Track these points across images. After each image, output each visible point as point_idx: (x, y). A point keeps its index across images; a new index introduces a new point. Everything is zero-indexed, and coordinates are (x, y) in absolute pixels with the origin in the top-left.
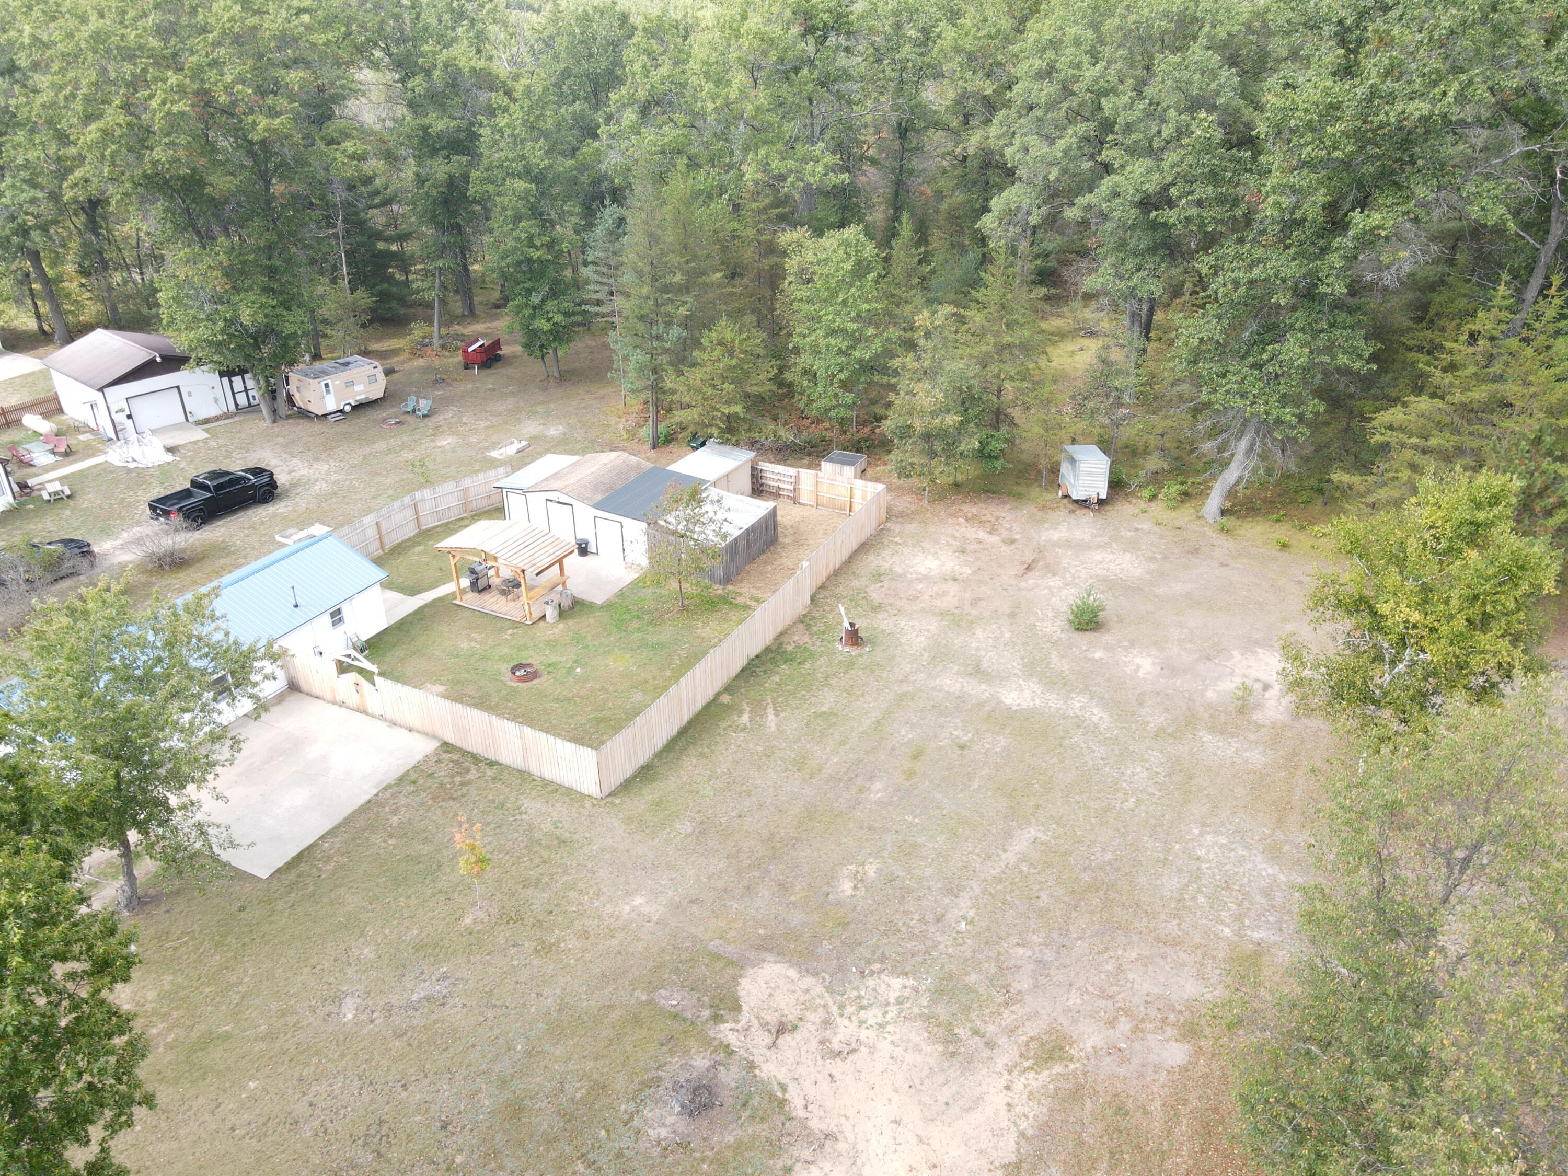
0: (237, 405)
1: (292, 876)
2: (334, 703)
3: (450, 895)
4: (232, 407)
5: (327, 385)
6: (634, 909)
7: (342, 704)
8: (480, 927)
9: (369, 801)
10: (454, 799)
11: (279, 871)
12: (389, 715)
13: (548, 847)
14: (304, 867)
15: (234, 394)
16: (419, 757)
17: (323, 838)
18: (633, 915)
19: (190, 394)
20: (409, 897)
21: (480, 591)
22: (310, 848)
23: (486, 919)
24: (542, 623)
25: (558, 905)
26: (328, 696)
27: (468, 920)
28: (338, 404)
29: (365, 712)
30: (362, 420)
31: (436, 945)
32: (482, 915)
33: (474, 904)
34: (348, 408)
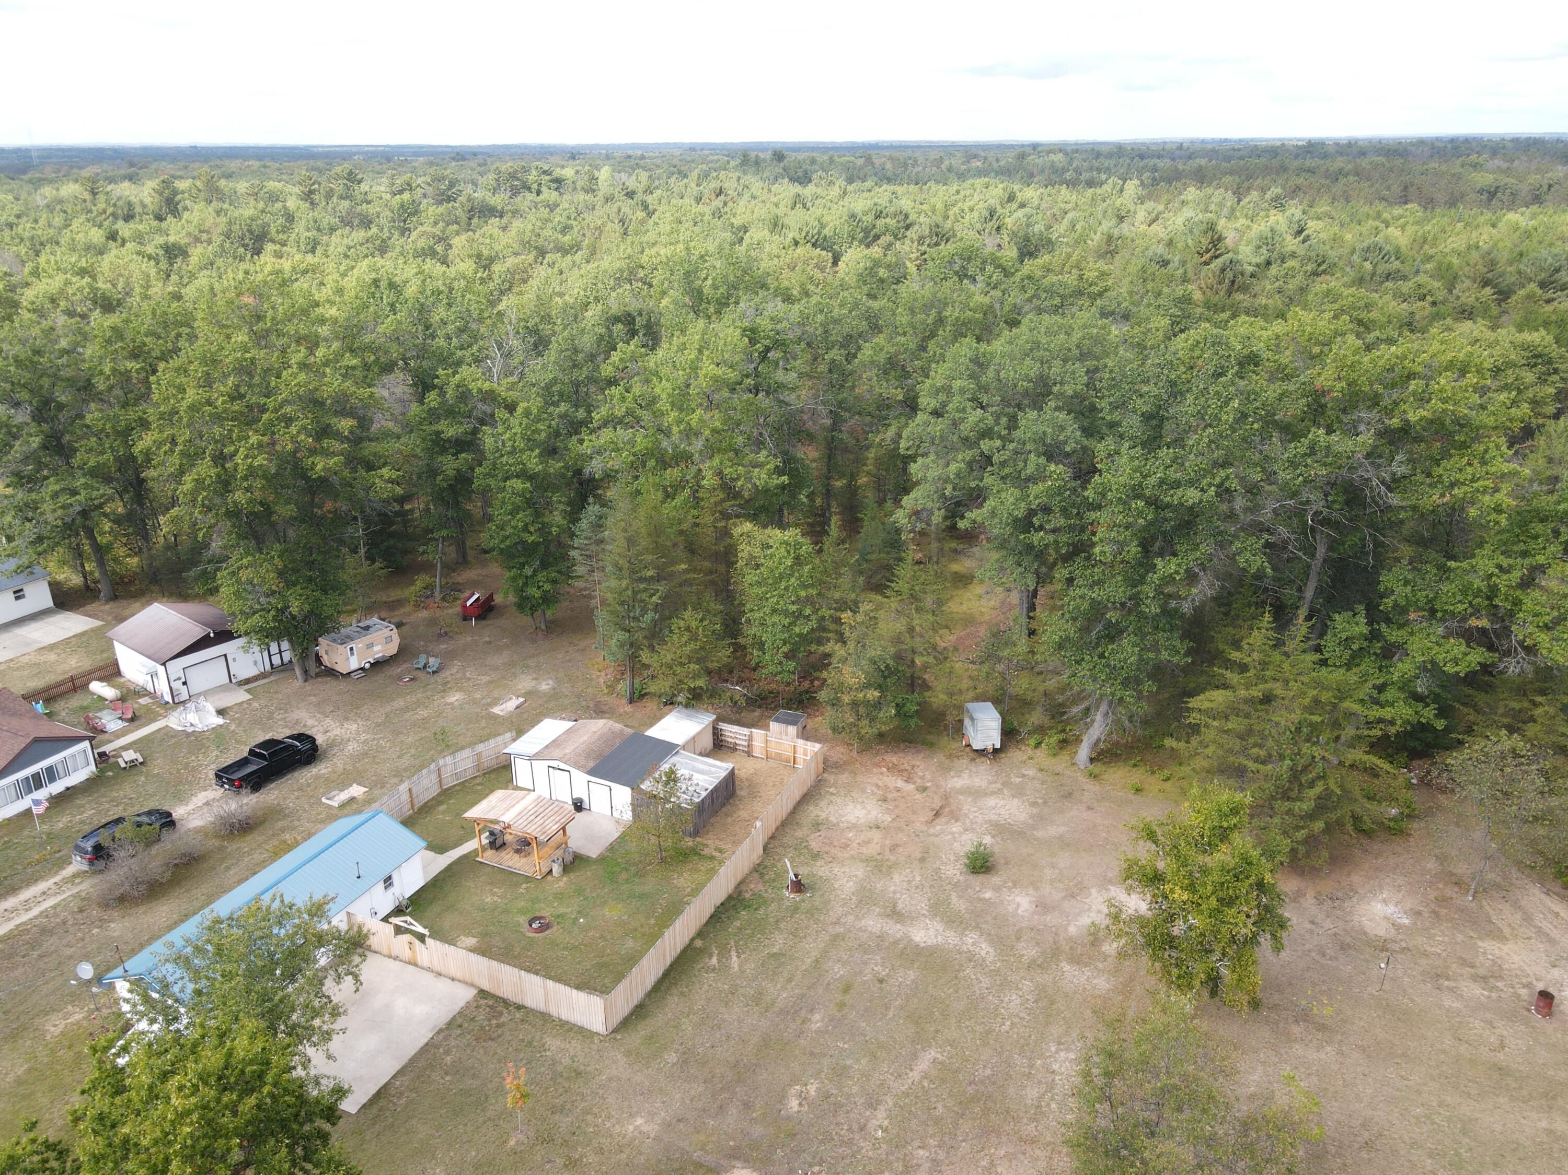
0: (272, 665)
1: (375, 1110)
2: (390, 957)
3: (497, 1122)
4: (268, 667)
5: (351, 649)
6: (636, 1128)
7: (396, 958)
8: (522, 1148)
9: (427, 1044)
10: (493, 1040)
11: (364, 1106)
12: (437, 967)
13: (568, 1078)
14: (382, 1103)
15: (270, 656)
16: (462, 1004)
17: (394, 1077)
18: (636, 1133)
19: (234, 660)
20: (466, 1125)
21: (497, 849)
22: (385, 1086)
23: (526, 1141)
24: (549, 878)
25: (579, 1127)
26: (385, 951)
27: (512, 1143)
28: (360, 663)
29: (416, 965)
30: (380, 677)
31: (490, 1164)
32: (522, 1137)
33: (516, 1129)
34: (367, 666)
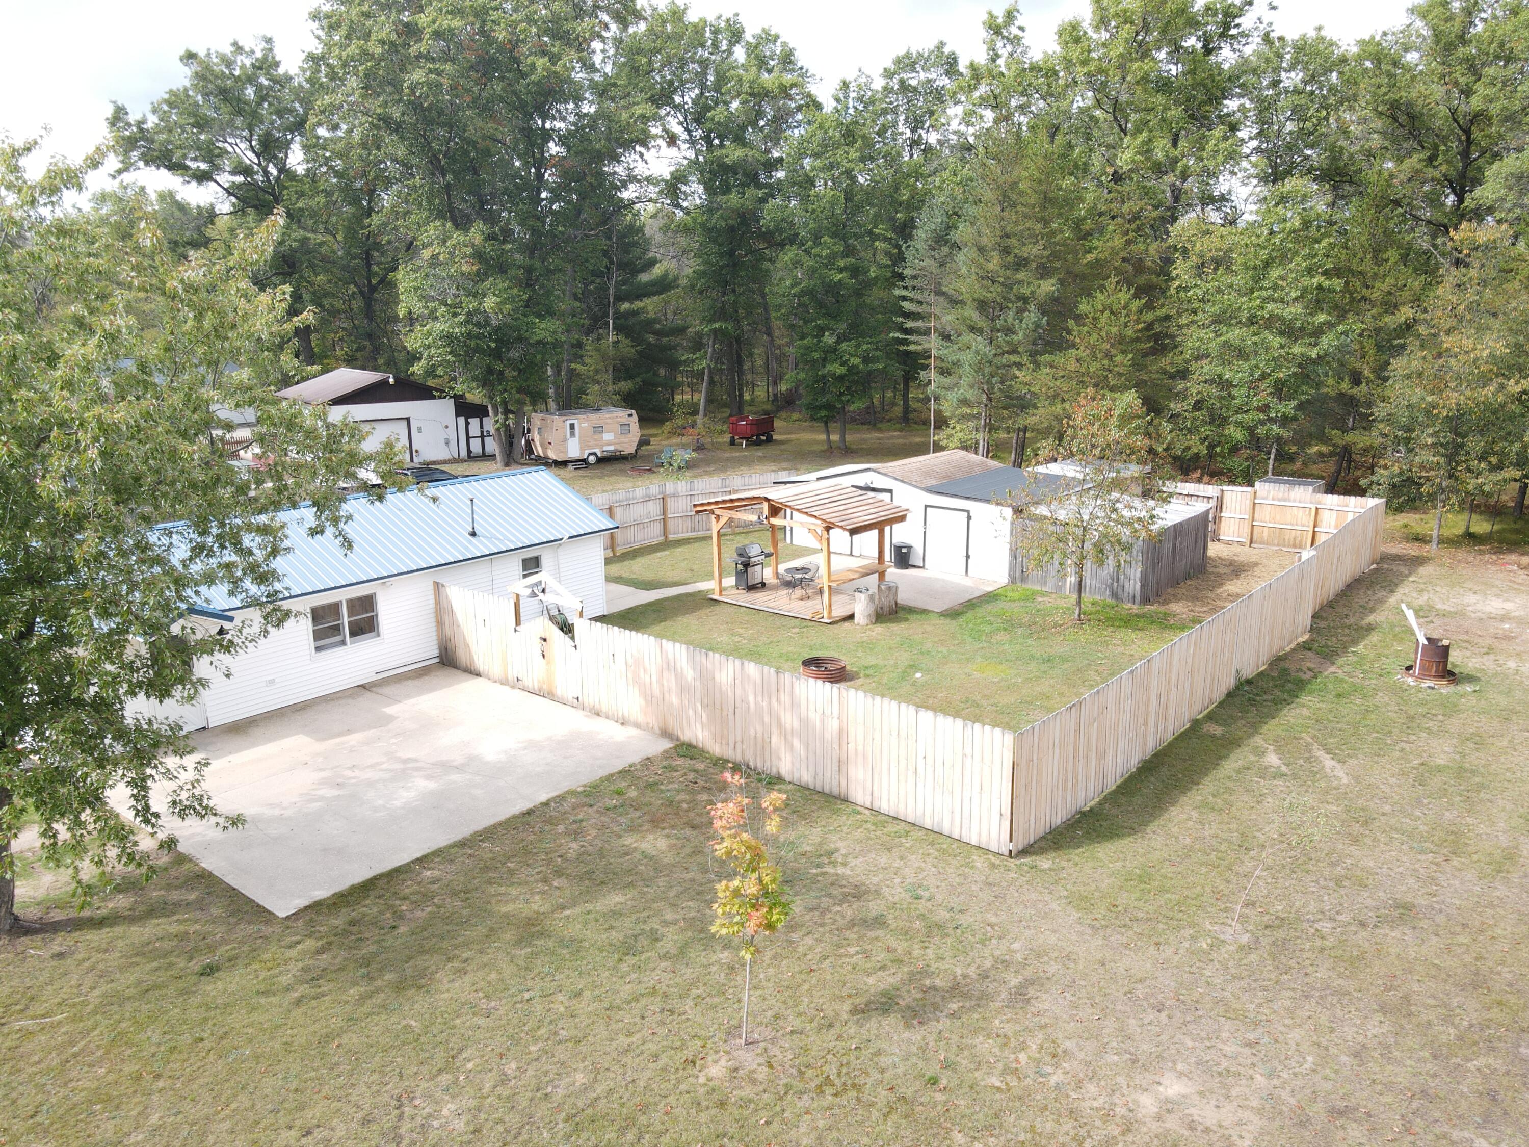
0: (469, 451)
2: (504, 682)
4: (464, 453)
5: (572, 426)
7: (516, 684)
9: (529, 812)
10: (694, 827)
14: (370, 908)
15: (468, 438)
16: (636, 758)
17: (422, 861)
19: (420, 430)
21: (750, 589)
22: (396, 871)
23: (762, 1074)
24: (846, 625)
25: (947, 1065)
26: (496, 671)
27: (717, 1070)
28: (582, 451)
29: (550, 695)
30: (607, 469)
32: (750, 1060)
33: (732, 1032)
34: (592, 459)
